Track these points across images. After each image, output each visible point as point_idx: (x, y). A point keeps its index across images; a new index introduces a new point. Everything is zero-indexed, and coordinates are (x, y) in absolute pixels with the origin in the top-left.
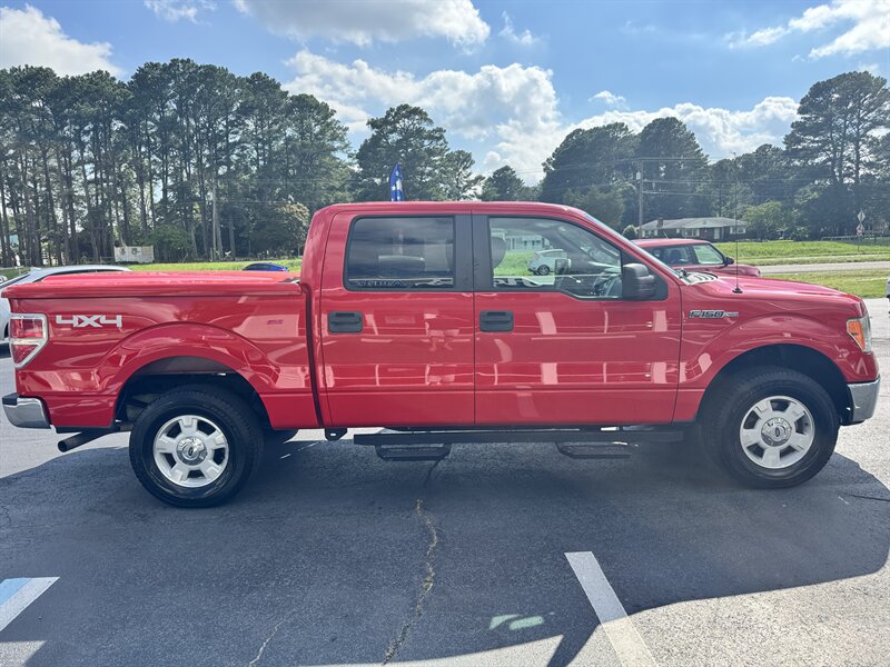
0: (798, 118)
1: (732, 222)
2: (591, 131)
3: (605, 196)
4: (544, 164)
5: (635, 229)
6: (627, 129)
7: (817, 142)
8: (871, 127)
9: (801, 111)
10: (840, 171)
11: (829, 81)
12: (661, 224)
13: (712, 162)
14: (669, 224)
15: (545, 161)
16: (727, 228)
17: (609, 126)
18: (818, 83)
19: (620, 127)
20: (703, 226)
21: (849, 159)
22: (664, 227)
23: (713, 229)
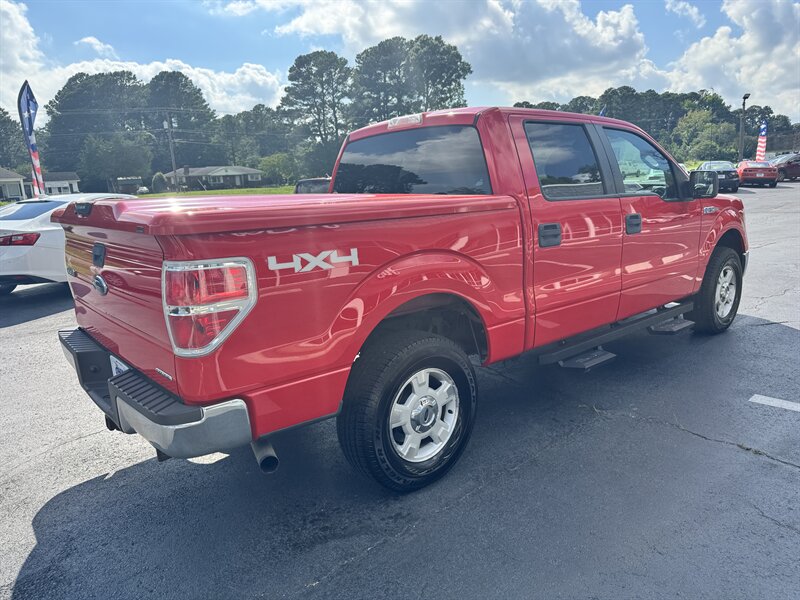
0: (289, 84)
1: (248, 170)
2: (96, 76)
3: (131, 143)
4: (46, 107)
5: (164, 176)
6: (135, 78)
7: (306, 105)
8: (342, 97)
9: (291, 78)
10: (324, 130)
11: (308, 56)
12: (187, 171)
13: (220, 116)
14: (195, 172)
15: (47, 103)
16: (246, 176)
17: (116, 74)
18: (300, 57)
19: (128, 75)
20: (225, 174)
21: (331, 121)
22: (190, 174)
23: (234, 176)
